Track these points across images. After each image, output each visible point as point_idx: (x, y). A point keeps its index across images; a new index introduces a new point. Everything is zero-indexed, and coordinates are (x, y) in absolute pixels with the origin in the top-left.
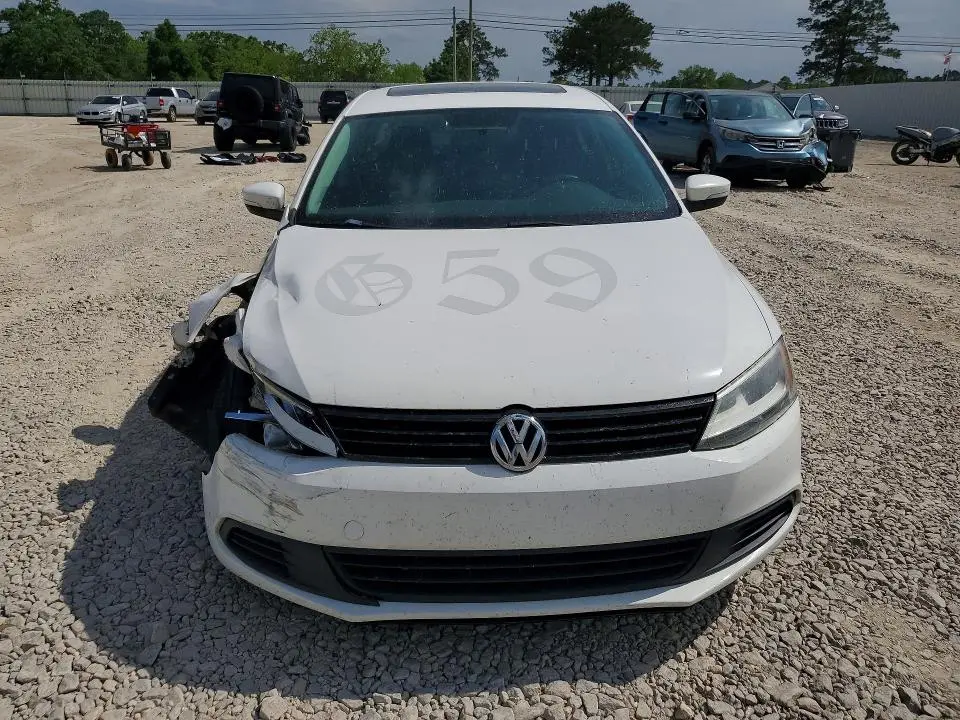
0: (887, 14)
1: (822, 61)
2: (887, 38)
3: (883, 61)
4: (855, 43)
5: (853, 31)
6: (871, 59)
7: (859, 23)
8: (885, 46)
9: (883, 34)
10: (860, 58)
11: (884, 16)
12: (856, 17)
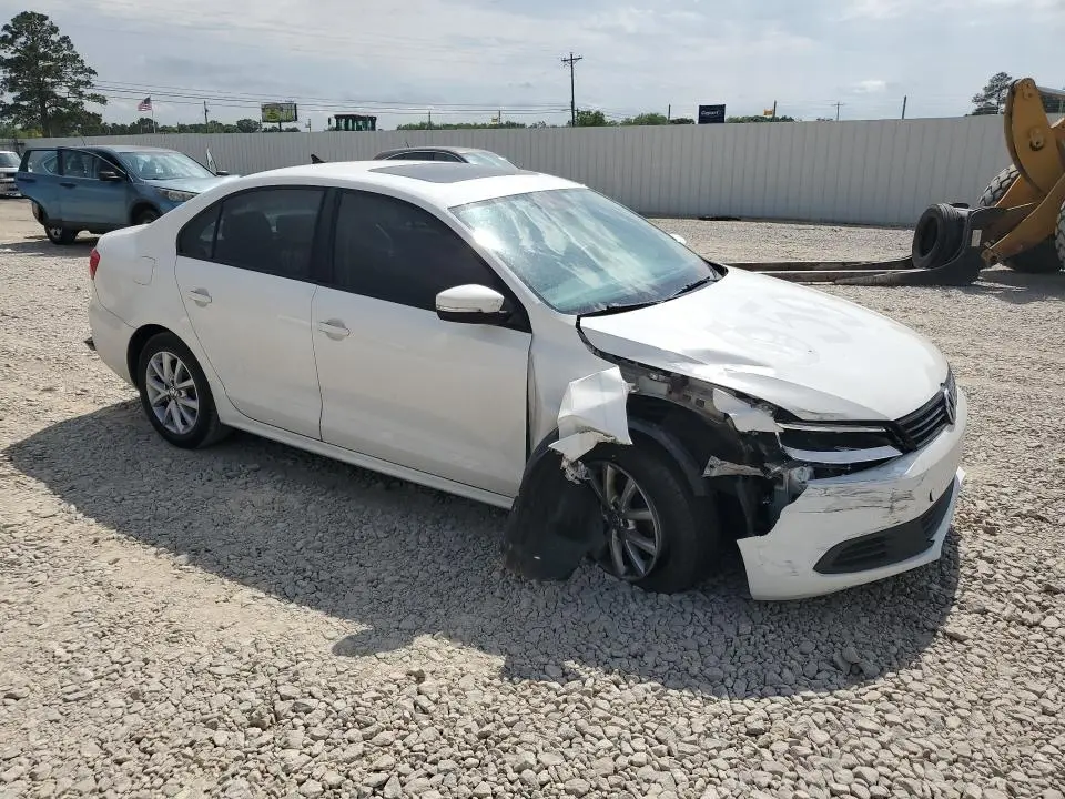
0: (78, 56)
1: (21, 103)
2: (88, 83)
3: (91, 107)
4: (53, 84)
5: (47, 71)
6: (76, 105)
7: (51, 64)
8: (87, 91)
9: (81, 77)
10: (64, 102)
11: (75, 58)
12: (45, 57)
